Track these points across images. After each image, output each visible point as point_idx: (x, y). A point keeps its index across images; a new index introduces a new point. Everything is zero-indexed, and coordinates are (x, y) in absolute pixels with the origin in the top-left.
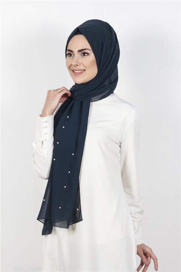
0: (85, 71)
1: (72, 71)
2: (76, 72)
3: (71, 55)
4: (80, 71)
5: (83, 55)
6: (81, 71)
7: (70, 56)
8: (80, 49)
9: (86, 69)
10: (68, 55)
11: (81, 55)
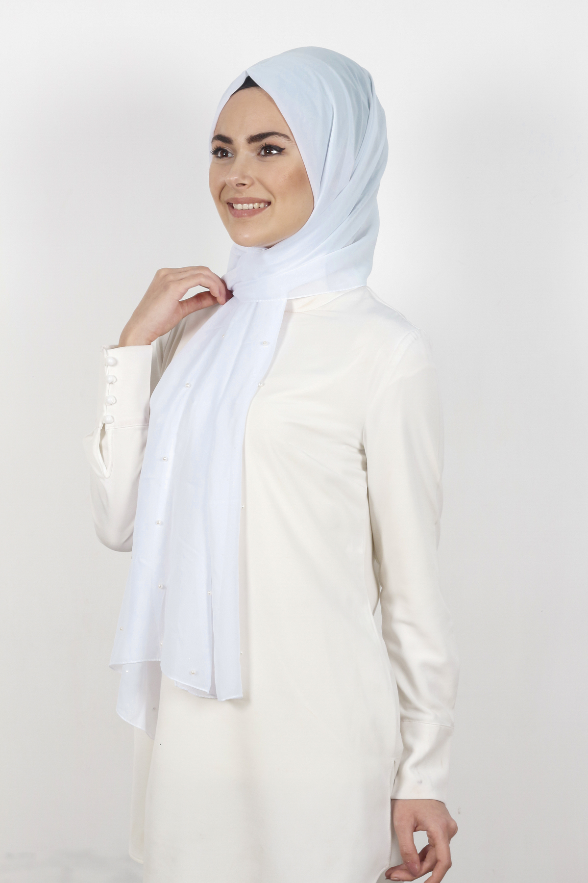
0: (269, 207)
1: (226, 205)
2: (239, 207)
3: (227, 153)
4: (251, 206)
5: (266, 152)
6: (256, 205)
7: (220, 158)
8: (255, 132)
9: (273, 200)
10: (216, 153)
11: (259, 154)
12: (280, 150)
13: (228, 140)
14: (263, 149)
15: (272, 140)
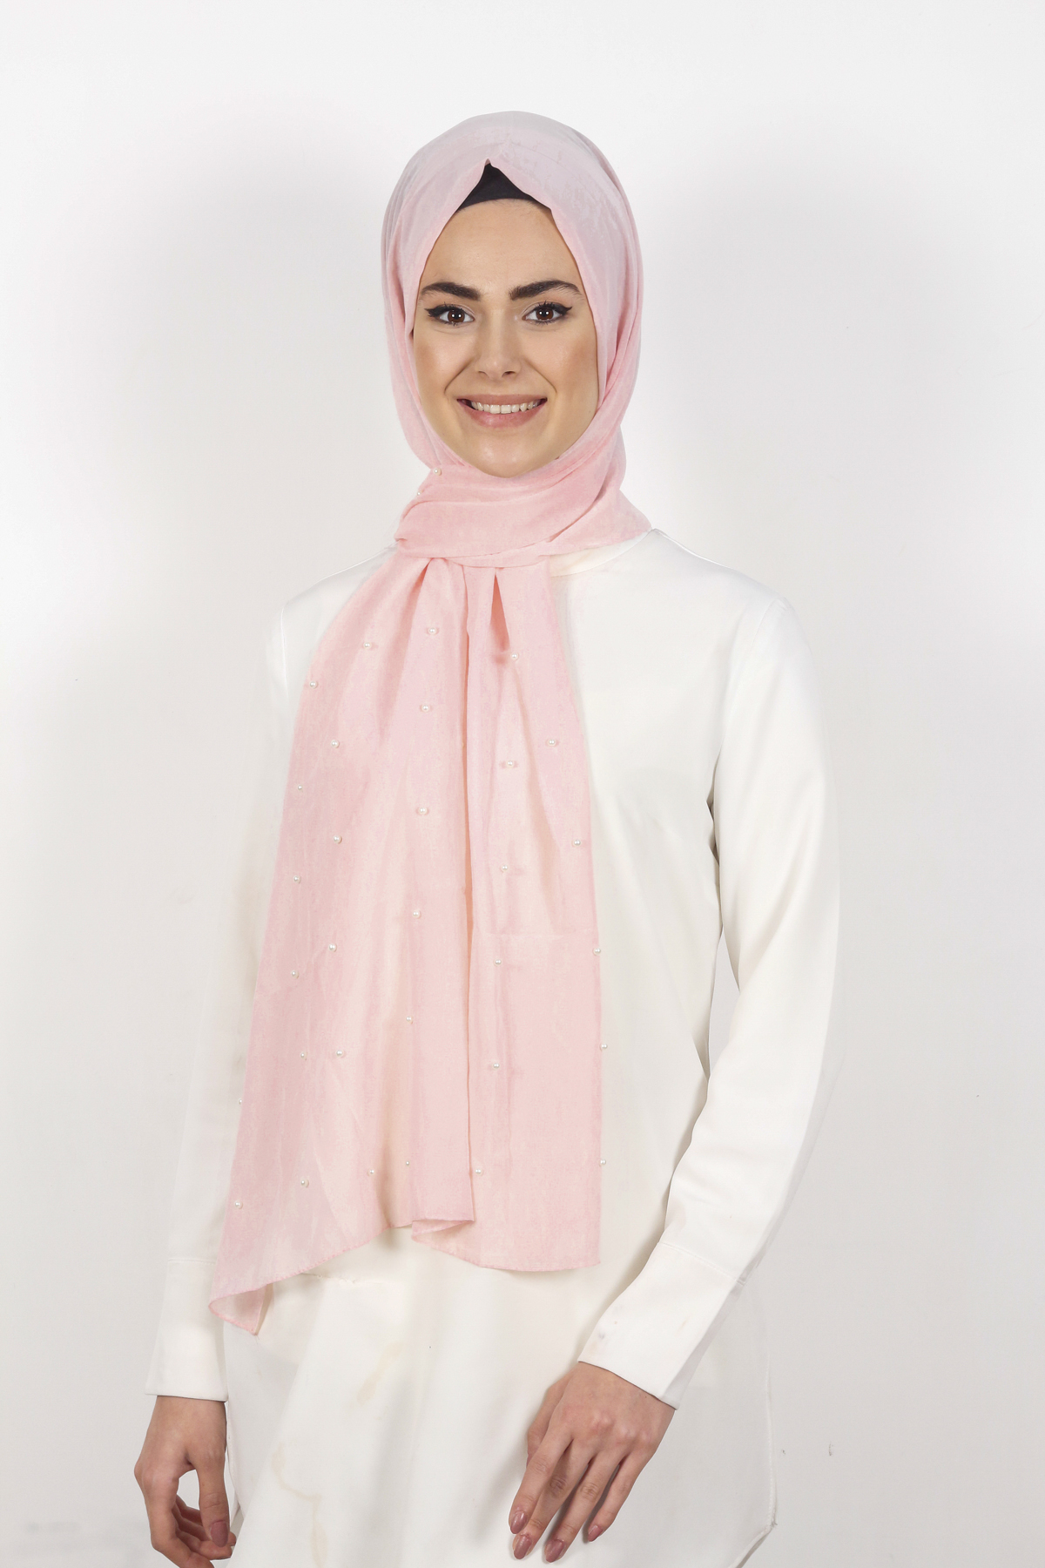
0: (544, 408)
1: (458, 404)
3: (463, 315)
5: (539, 315)
7: (448, 322)
8: (524, 280)
9: (551, 395)
10: (435, 313)
11: (524, 318)
12: (563, 311)
13: (469, 294)
14: (537, 310)
15: (553, 296)
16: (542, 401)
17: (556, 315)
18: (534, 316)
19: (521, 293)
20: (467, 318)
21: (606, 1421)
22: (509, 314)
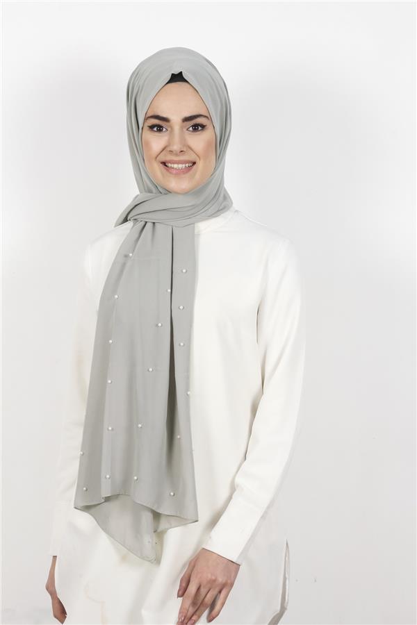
3: (163, 128)
5: (194, 128)
7: (156, 131)
10: (152, 127)
11: (187, 130)
12: (203, 127)
13: (166, 120)
14: (192, 126)
15: (199, 120)
16: (194, 163)
17: (200, 128)
18: (191, 129)
19: (187, 119)
20: (164, 130)
21: (213, 578)
22: (182, 128)
